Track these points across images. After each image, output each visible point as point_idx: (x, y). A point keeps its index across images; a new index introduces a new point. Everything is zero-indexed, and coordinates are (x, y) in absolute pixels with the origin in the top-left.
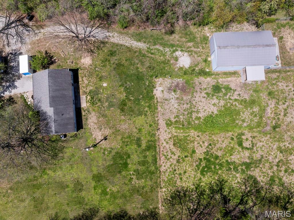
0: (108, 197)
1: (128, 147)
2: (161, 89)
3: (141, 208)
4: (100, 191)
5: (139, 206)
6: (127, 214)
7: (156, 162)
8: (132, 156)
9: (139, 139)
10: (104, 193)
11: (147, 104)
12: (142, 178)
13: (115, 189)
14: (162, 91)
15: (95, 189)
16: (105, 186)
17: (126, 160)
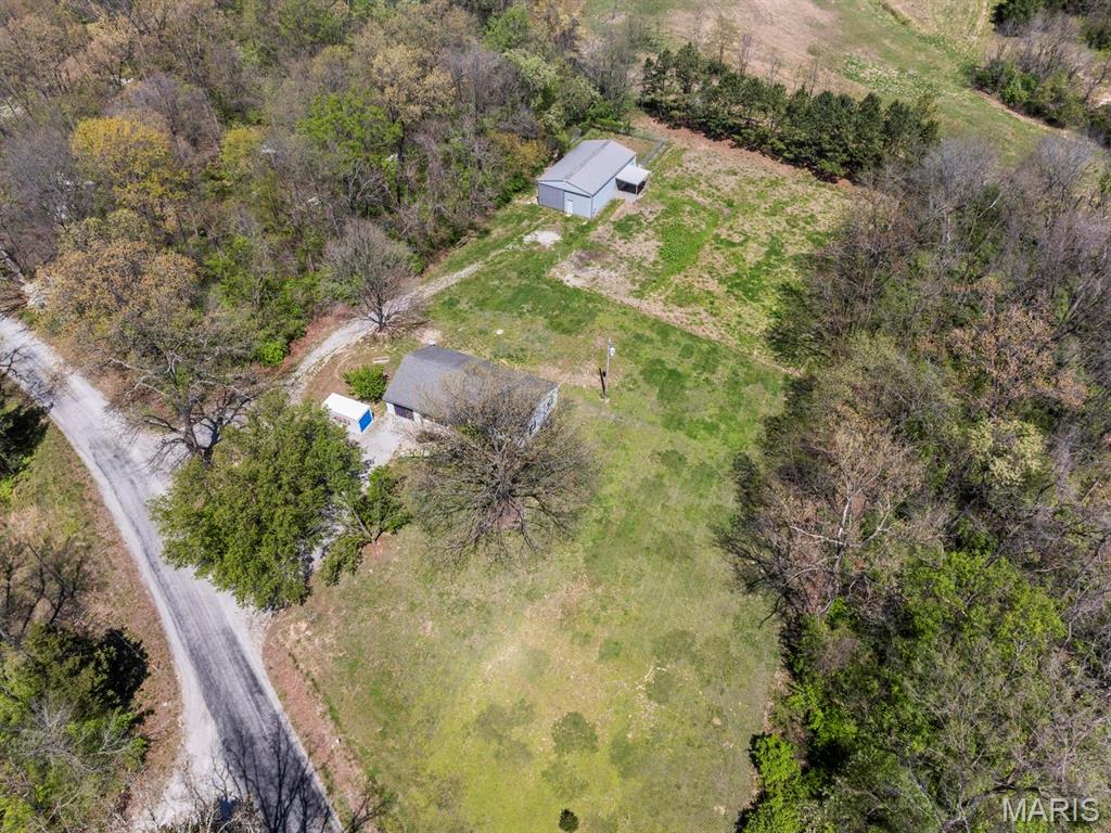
0: (723, 427)
1: (641, 354)
2: (569, 276)
3: (775, 394)
4: (702, 432)
5: (768, 396)
6: (776, 418)
7: (696, 337)
8: (664, 358)
9: (639, 337)
10: (711, 428)
11: (583, 301)
12: (715, 367)
13: (713, 411)
14: (576, 276)
15: (695, 438)
16: (698, 420)
17: (665, 369)
